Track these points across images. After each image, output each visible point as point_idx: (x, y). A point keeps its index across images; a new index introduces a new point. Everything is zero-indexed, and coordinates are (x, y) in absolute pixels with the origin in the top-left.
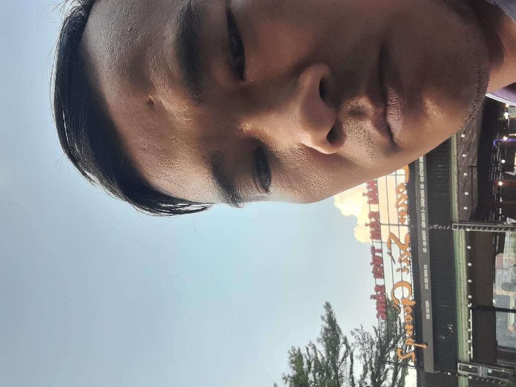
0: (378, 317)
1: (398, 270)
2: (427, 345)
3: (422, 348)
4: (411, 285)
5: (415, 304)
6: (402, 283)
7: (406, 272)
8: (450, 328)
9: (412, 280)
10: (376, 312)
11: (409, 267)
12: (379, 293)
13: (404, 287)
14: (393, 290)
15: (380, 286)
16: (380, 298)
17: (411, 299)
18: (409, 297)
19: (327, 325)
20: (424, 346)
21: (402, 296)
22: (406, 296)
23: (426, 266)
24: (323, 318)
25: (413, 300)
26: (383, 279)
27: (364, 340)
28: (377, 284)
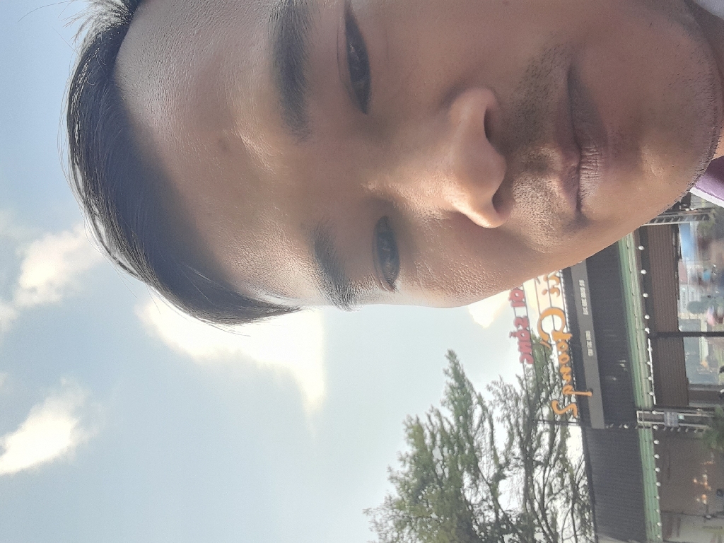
0: (522, 361)
1: (544, 292)
2: (592, 391)
3: (586, 396)
4: (564, 312)
5: (572, 338)
6: (552, 311)
7: (556, 293)
8: (623, 365)
9: (566, 306)
10: (519, 354)
11: (559, 287)
12: (521, 328)
13: (555, 316)
14: (540, 321)
15: (520, 318)
16: (523, 335)
17: (565, 331)
18: (562, 329)
19: (453, 381)
20: (589, 394)
21: (552, 329)
22: (558, 328)
23: (582, 282)
24: (446, 372)
25: (568, 332)
26: (525, 308)
27: (506, 395)
28: (518, 315)
